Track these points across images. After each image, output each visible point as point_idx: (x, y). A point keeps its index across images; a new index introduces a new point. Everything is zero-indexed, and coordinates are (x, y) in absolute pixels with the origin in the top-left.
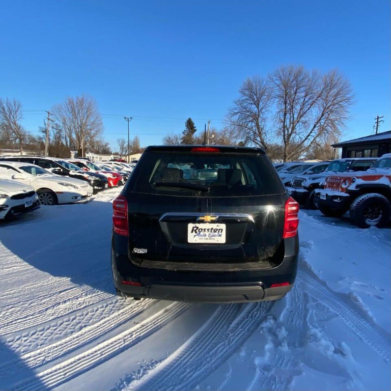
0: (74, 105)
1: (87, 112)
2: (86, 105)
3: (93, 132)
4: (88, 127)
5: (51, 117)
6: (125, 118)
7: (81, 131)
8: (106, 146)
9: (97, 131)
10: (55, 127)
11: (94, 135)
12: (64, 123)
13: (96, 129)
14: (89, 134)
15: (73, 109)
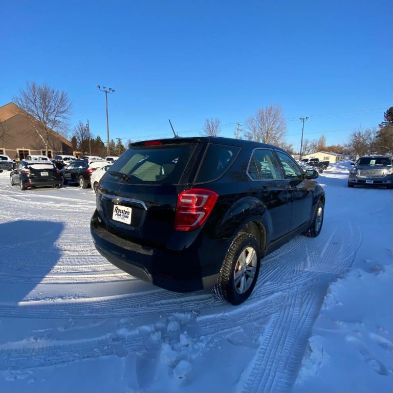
0: (263, 115)
1: (274, 119)
2: (273, 112)
3: (278, 135)
4: (274, 132)
5: (240, 128)
6: (301, 119)
7: (267, 136)
8: (290, 147)
9: (281, 134)
10: (247, 135)
11: (278, 138)
12: (255, 131)
13: (280, 133)
14: (274, 138)
15: (262, 118)
